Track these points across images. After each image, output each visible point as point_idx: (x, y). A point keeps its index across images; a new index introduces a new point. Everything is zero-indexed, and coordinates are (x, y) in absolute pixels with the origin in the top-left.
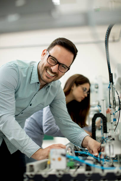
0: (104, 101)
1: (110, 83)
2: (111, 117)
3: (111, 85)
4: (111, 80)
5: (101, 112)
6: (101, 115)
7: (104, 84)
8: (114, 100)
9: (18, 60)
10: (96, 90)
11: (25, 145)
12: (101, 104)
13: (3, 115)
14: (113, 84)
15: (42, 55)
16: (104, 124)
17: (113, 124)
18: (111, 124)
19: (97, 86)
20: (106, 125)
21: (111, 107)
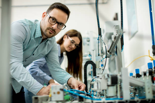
0: (94, 51)
1: (99, 36)
2: (99, 64)
3: (100, 37)
4: (100, 34)
5: (91, 60)
6: (92, 62)
7: (94, 38)
8: (102, 50)
9: (25, 19)
10: (88, 43)
11: (31, 86)
12: (92, 54)
13: (14, 62)
14: (101, 37)
15: (42, 17)
16: (94, 70)
17: (101, 69)
18: (99, 69)
19: (88, 40)
20: (95, 70)
21: (100, 55)
